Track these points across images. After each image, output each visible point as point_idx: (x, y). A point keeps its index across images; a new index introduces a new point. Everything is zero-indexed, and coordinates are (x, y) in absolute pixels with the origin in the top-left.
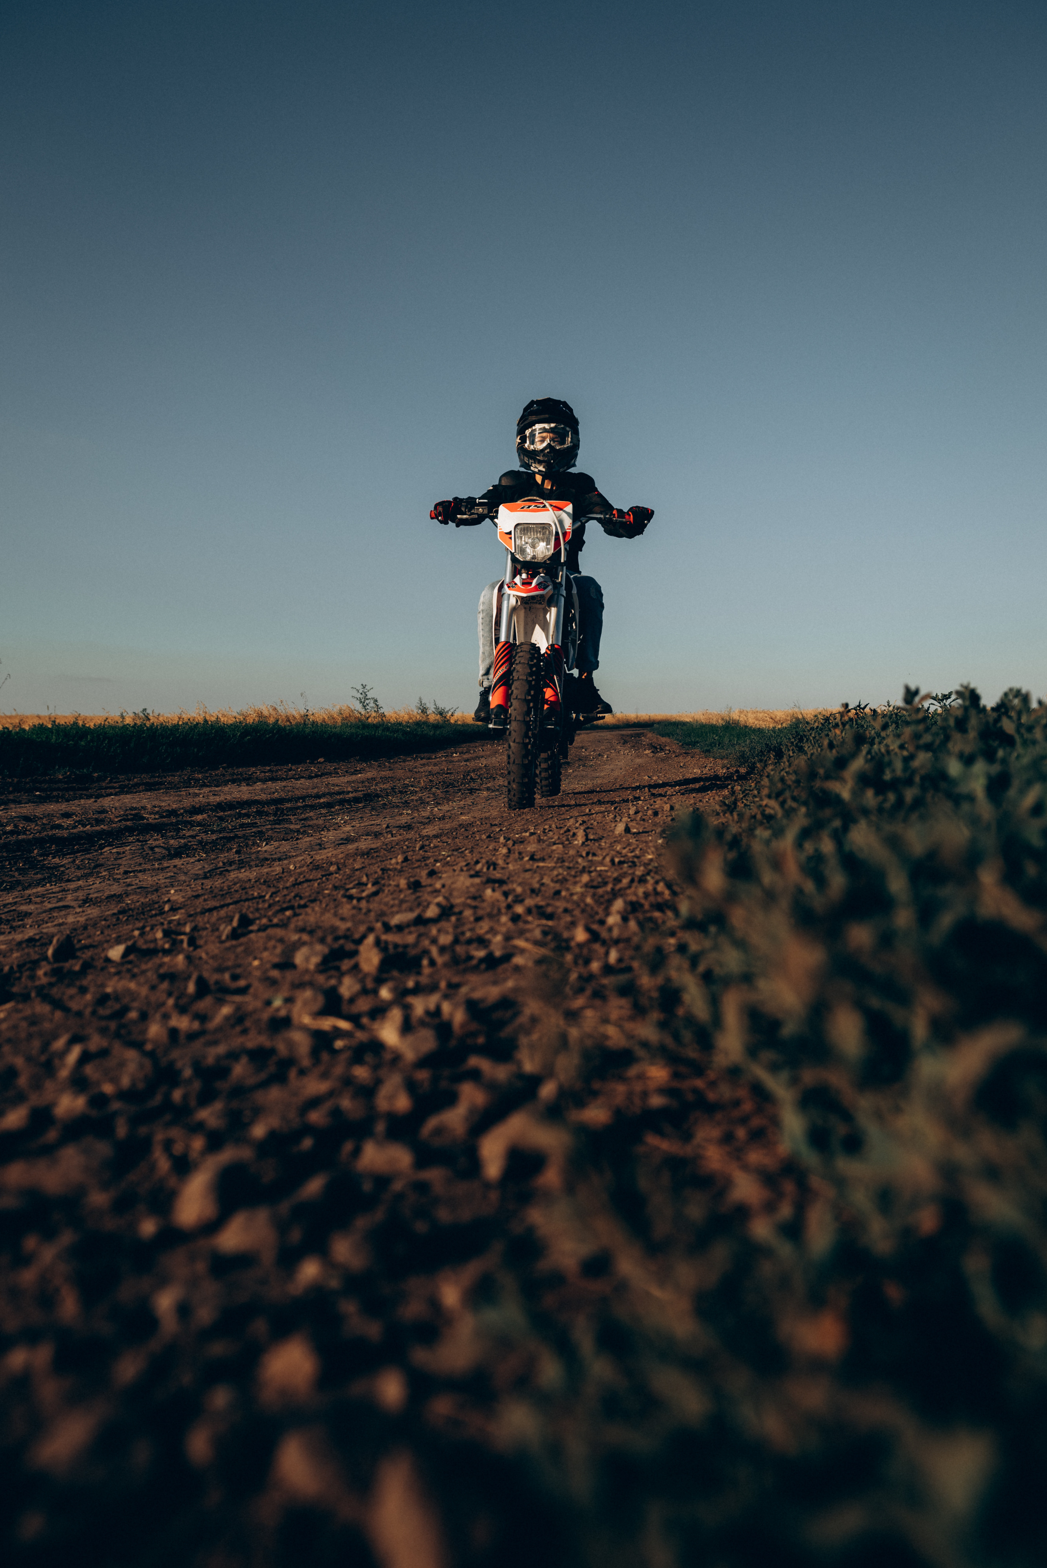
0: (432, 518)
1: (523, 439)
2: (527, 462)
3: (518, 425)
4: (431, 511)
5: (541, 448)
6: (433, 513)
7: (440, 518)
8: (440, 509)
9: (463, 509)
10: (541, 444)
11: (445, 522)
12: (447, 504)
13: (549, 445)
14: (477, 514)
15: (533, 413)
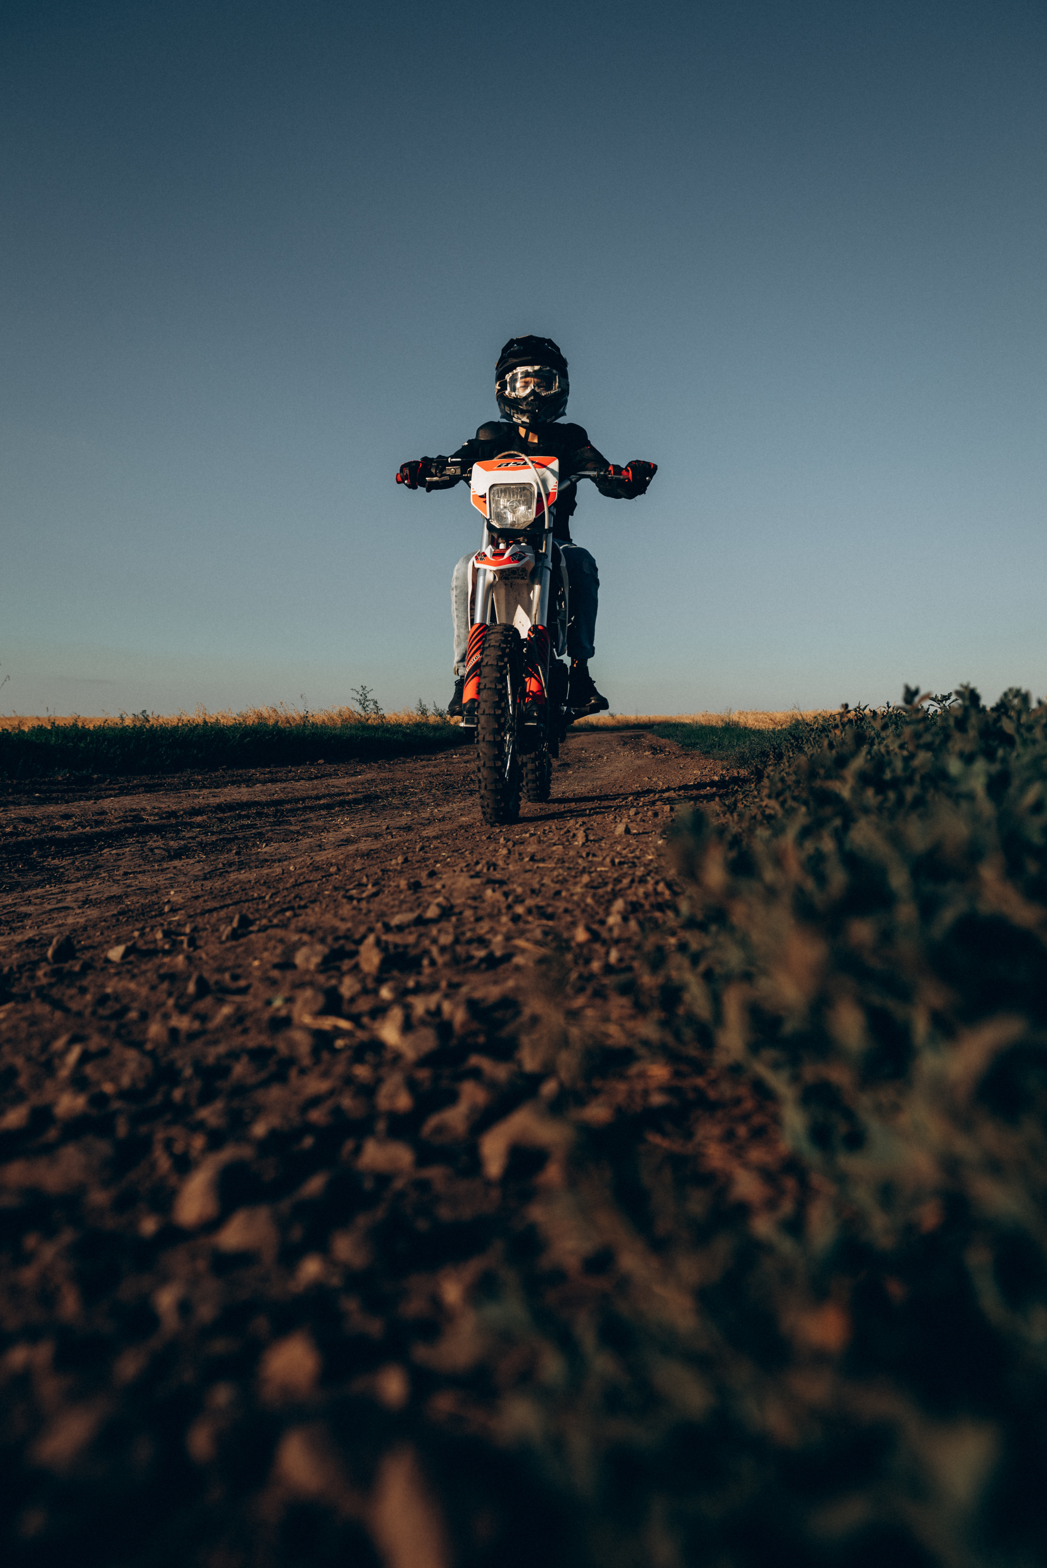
0: (399, 482)
1: (503, 386)
2: (509, 412)
3: (496, 369)
4: (397, 474)
5: (524, 396)
6: (399, 476)
7: (406, 482)
8: (407, 471)
9: (433, 471)
10: (524, 390)
11: (412, 486)
12: (414, 464)
13: (533, 391)
14: (449, 475)
15: (514, 355)
